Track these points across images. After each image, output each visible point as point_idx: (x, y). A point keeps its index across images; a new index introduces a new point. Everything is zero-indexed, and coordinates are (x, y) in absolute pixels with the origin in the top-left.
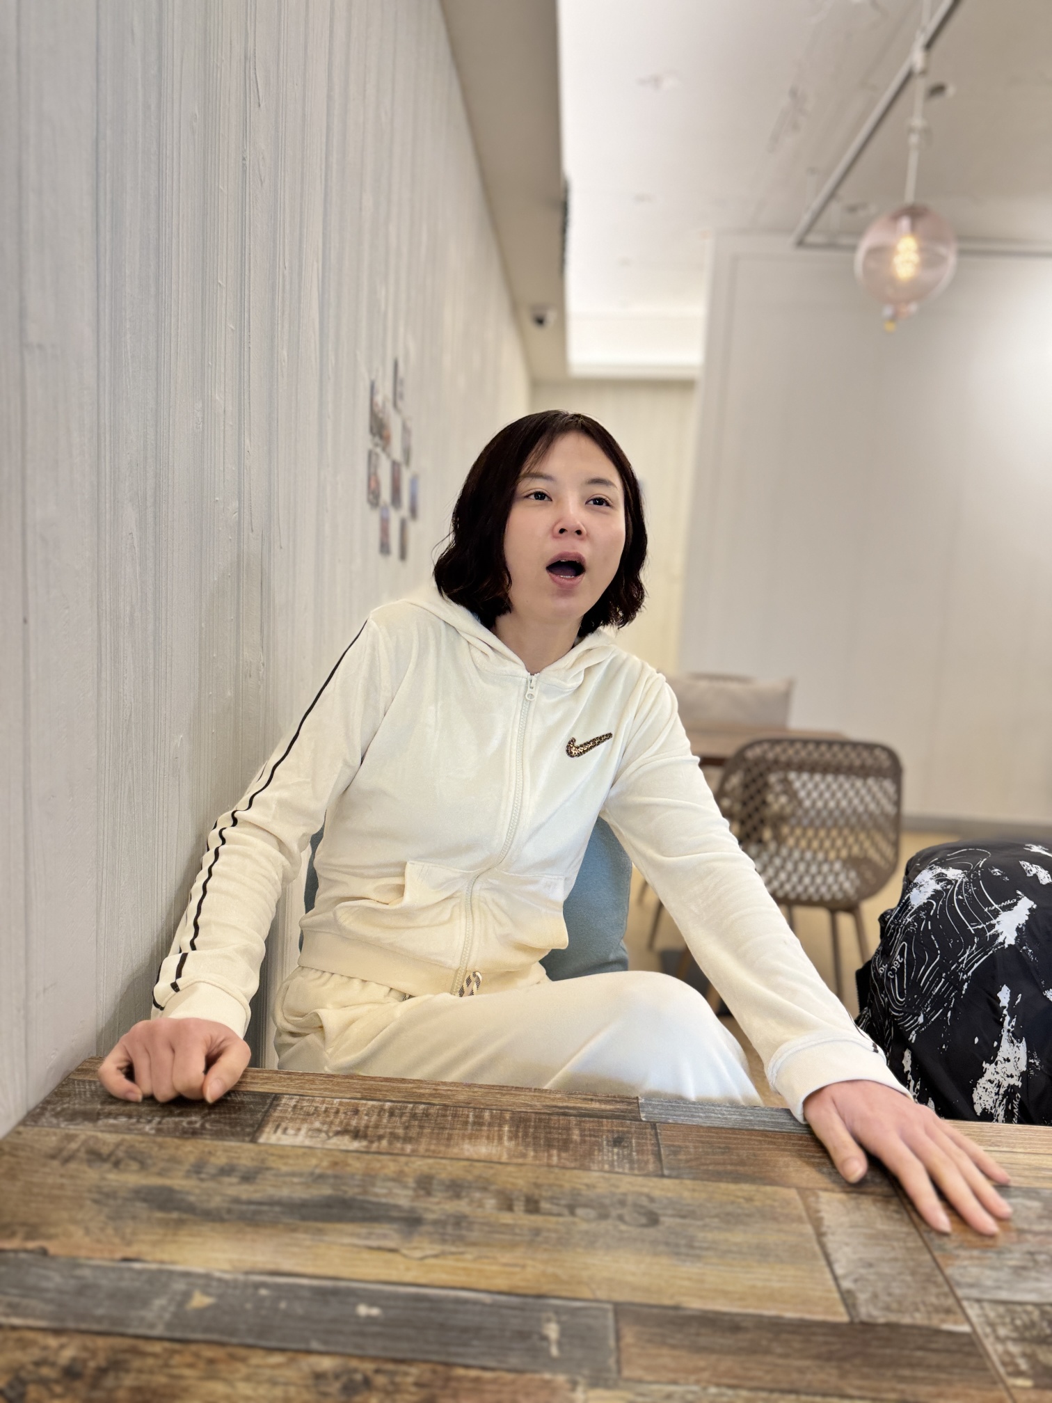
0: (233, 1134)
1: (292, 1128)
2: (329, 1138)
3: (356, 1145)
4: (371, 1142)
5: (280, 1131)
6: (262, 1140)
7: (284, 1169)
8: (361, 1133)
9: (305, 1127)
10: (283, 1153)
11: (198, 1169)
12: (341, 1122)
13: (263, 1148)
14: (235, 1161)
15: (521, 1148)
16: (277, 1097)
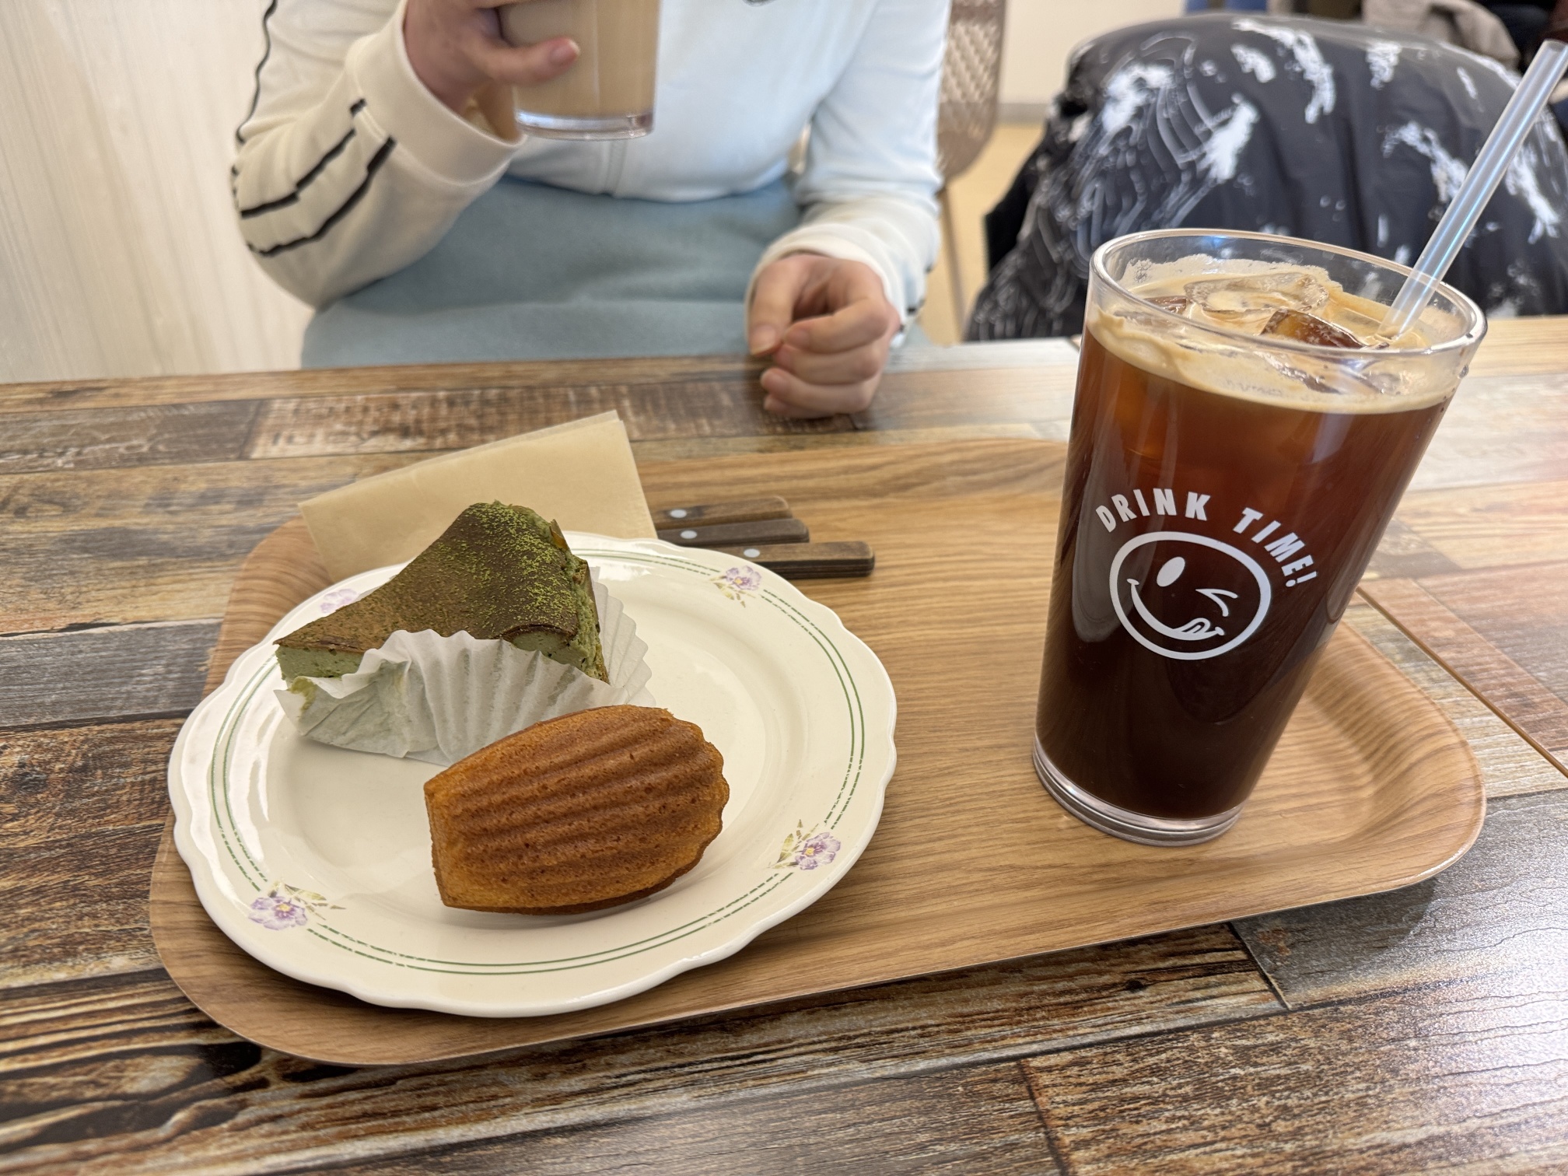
0: (207, 454)
1: (301, 435)
2: (363, 440)
3: (408, 444)
4: (431, 437)
5: (281, 442)
6: (256, 455)
7: (303, 484)
8: (412, 430)
9: (320, 433)
10: (295, 465)
11: (163, 501)
12: (376, 421)
13: (261, 464)
14: (222, 485)
15: (655, 422)
16: (263, 404)
